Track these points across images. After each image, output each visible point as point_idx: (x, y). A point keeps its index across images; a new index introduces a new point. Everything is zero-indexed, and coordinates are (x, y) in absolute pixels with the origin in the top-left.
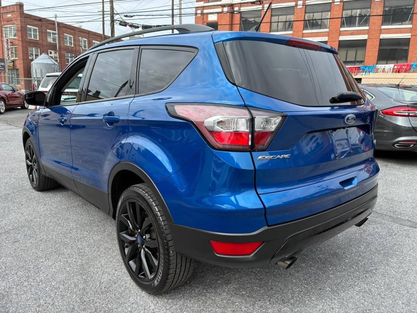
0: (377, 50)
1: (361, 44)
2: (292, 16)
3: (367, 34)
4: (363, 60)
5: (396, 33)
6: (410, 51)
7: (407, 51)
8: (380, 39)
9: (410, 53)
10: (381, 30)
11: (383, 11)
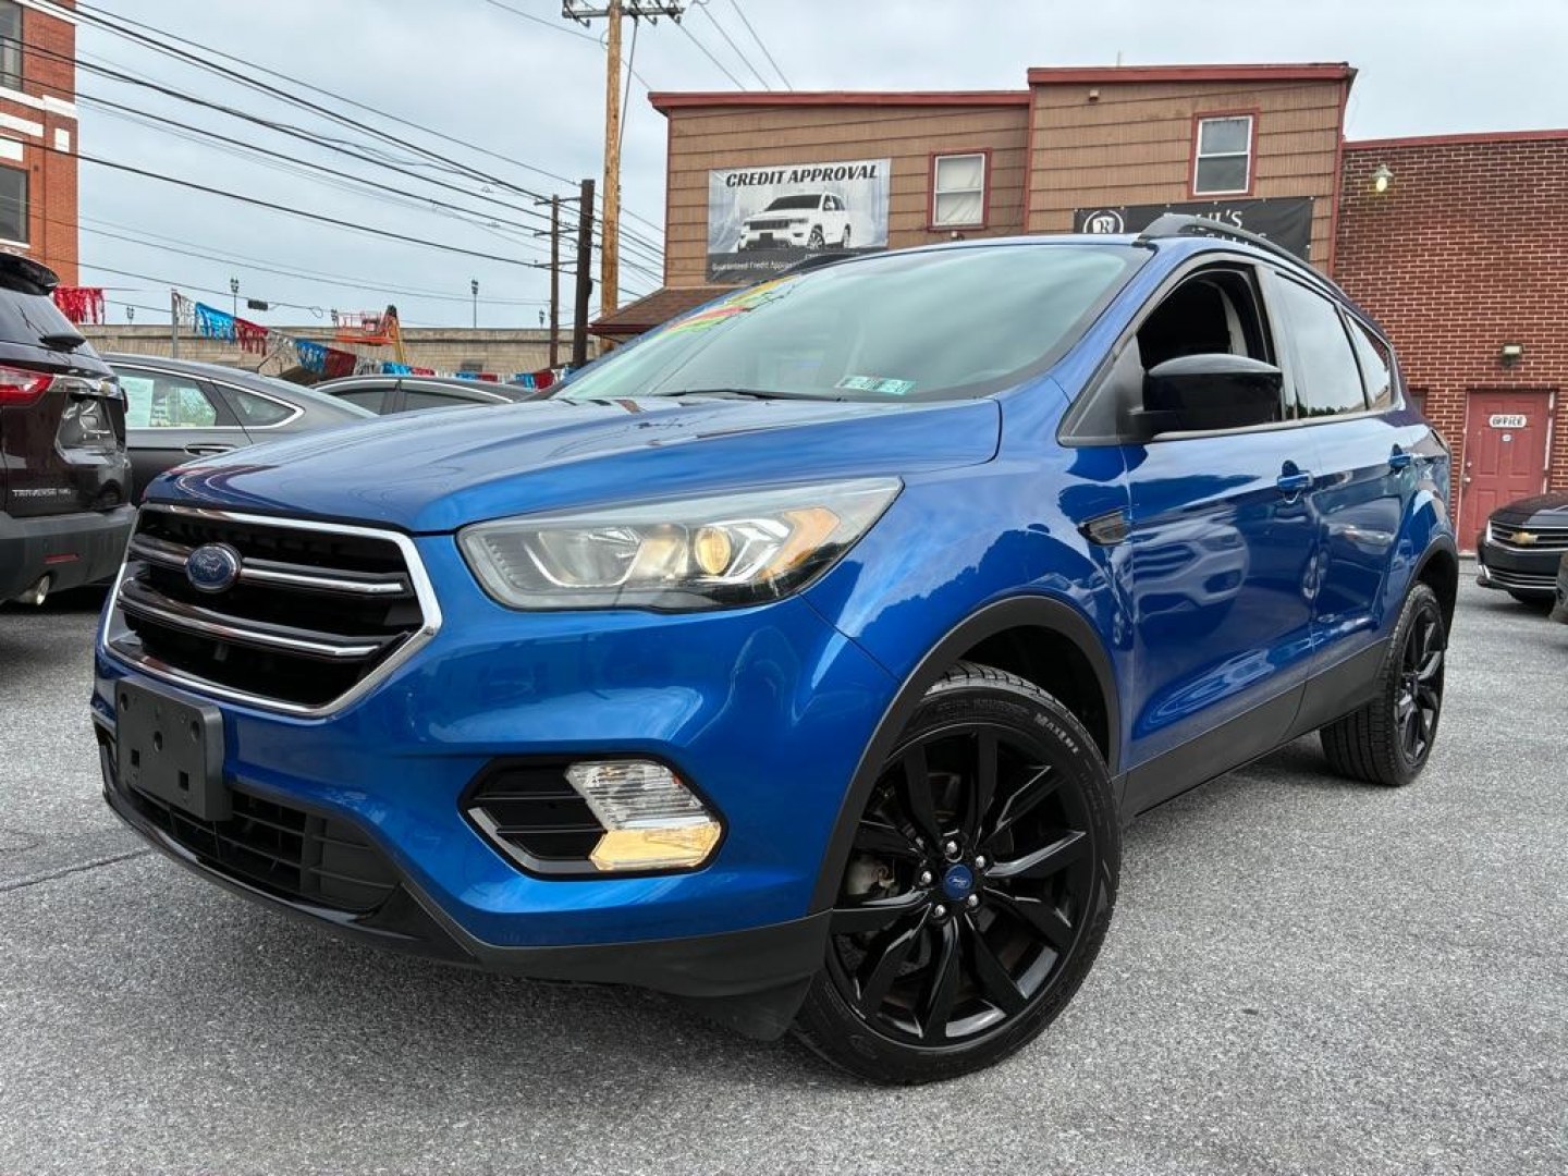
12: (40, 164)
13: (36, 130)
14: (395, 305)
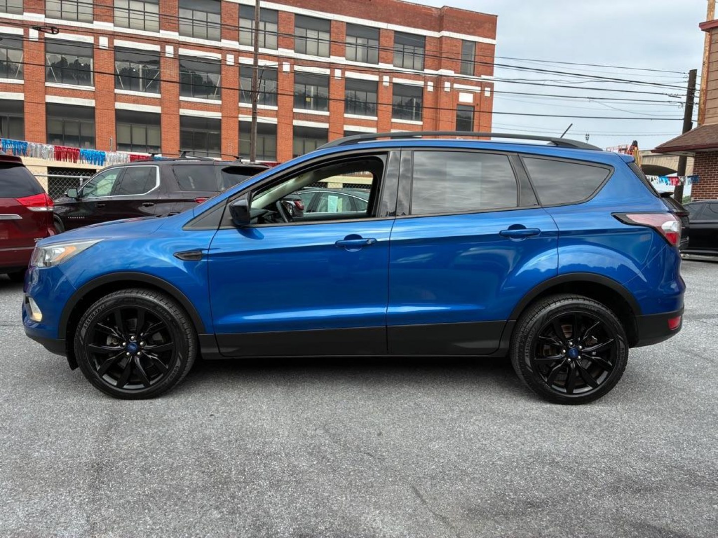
0: (178, 131)
1: (153, 120)
2: (19, 53)
3: (160, 106)
4: (159, 145)
5: (201, 109)
6: (222, 137)
7: (219, 137)
8: (181, 116)
9: (223, 141)
10: (180, 101)
11: (179, 75)
12: (479, 103)
13: (478, 89)
14: (637, 141)
